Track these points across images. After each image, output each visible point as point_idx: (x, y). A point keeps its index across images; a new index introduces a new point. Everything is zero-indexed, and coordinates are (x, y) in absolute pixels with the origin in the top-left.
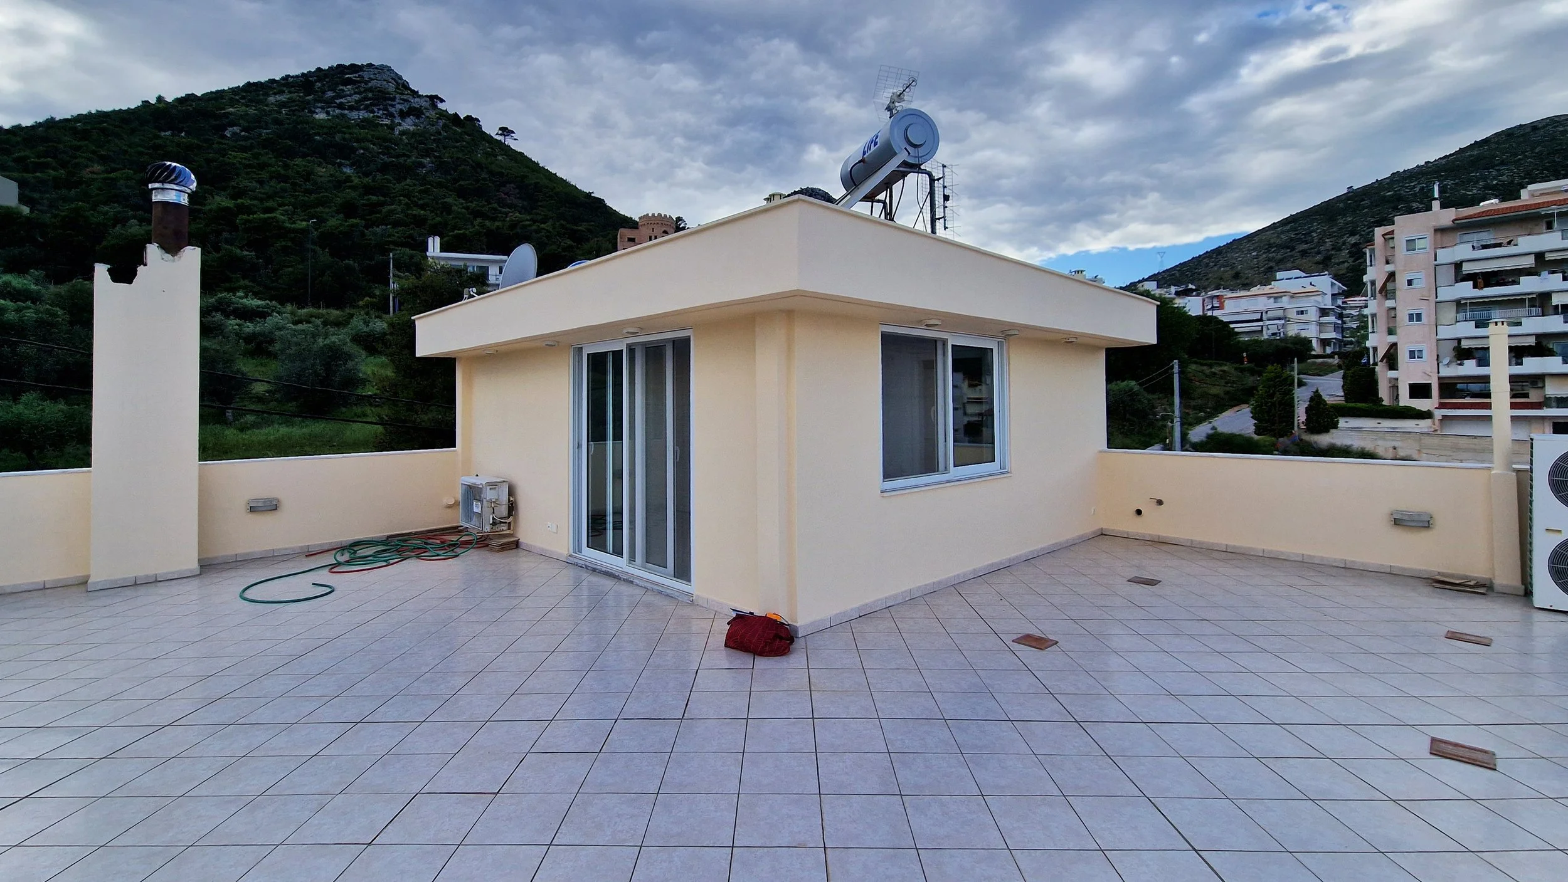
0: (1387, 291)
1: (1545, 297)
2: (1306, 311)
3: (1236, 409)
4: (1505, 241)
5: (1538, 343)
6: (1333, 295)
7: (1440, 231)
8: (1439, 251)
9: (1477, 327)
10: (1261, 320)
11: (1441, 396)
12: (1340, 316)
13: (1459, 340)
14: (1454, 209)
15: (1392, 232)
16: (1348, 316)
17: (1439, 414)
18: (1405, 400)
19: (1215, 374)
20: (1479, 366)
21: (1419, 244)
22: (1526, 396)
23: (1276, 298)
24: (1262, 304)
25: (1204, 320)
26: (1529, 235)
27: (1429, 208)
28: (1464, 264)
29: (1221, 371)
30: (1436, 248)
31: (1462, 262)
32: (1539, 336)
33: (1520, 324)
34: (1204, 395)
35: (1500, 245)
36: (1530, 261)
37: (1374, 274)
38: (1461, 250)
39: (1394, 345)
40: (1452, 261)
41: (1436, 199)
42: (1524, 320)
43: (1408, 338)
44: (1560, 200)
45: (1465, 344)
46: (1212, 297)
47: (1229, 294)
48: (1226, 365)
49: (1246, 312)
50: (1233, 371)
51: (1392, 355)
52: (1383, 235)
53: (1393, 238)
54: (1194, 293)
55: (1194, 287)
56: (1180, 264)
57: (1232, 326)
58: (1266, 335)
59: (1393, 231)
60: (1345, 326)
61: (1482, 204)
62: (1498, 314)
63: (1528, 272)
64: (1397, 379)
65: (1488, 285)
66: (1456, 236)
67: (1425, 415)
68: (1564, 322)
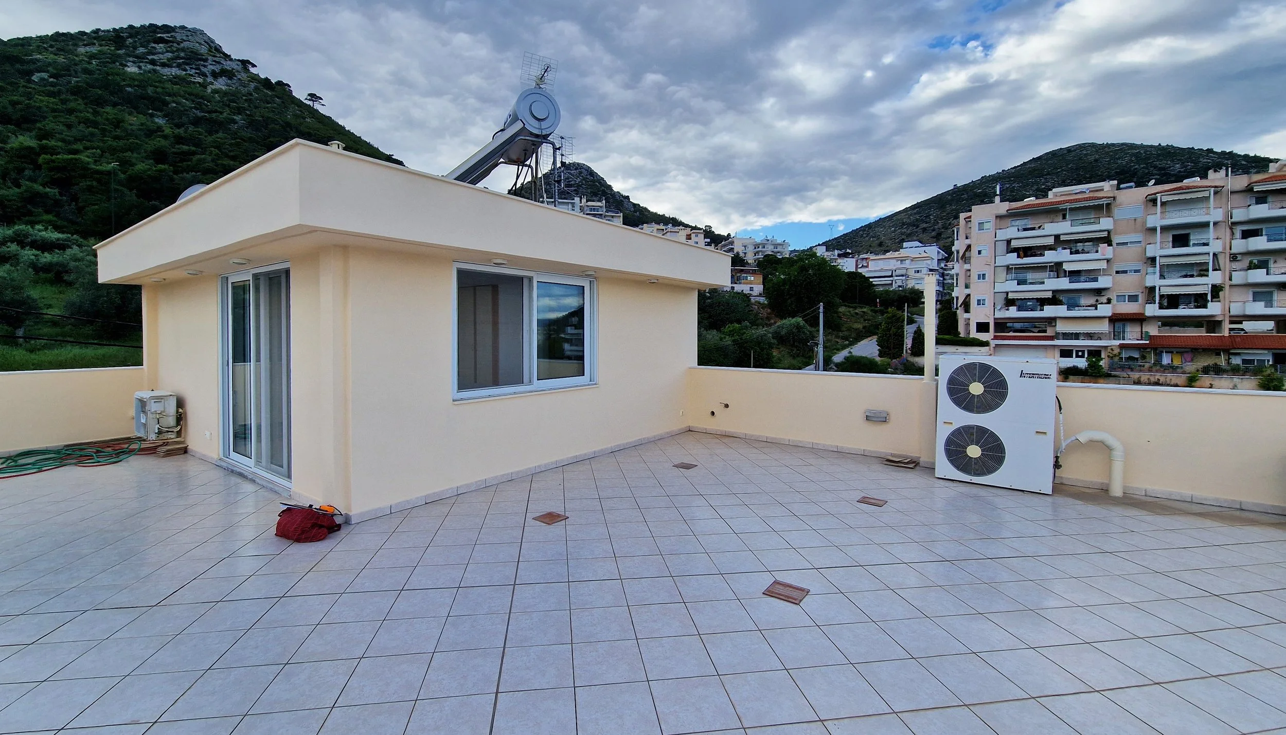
0: (966, 259)
1: (1059, 265)
3: (870, 338)
4: (1037, 227)
5: (1054, 296)
6: (938, 260)
7: (999, 217)
8: (997, 231)
9: (1018, 284)
10: (891, 276)
11: (996, 331)
12: (942, 275)
13: (1007, 293)
14: (1008, 202)
15: (970, 217)
17: (993, 343)
18: (974, 334)
19: (857, 314)
20: (1019, 311)
21: (986, 226)
22: (1045, 331)
23: (901, 261)
24: (893, 265)
25: (854, 276)
26: (1051, 223)
27: (992, 202)
28: (1012, 241)
29: (863, 312)
30: (996, 229)
31: (1011, 239)
32: (1054, 291)
33: (1043, 283)
34: (850, 329)
35: (1033, 229)
36: (1050, 241)
37: (959, 246)
38: (1011, 231)
39: (969, 295)
40: (1005, 239)
41: (998, 195)
42: (1046, 280)
43: (978, 291)
44: (1071, 200)
45: (1011, 296)
46: (863, 259)
47: (872, 257)
48: (865, 308)
49: (881, 270)
50: (869, 312)
51: (967, 302)
52: (965, 219)
53: (970, 221)
54: (851, 256)
55: (850, 252)
56: (844, 234)
57: (871, 280)
58: (894, 287)
59: (971, 216)
61: (1025, 200)
62: (1030, 276)
63: (1050, 248)
64: (969, 319)
65: (1026, 256)
66: (1008, 221)
67: (985, 344)
68: (1070, 282)
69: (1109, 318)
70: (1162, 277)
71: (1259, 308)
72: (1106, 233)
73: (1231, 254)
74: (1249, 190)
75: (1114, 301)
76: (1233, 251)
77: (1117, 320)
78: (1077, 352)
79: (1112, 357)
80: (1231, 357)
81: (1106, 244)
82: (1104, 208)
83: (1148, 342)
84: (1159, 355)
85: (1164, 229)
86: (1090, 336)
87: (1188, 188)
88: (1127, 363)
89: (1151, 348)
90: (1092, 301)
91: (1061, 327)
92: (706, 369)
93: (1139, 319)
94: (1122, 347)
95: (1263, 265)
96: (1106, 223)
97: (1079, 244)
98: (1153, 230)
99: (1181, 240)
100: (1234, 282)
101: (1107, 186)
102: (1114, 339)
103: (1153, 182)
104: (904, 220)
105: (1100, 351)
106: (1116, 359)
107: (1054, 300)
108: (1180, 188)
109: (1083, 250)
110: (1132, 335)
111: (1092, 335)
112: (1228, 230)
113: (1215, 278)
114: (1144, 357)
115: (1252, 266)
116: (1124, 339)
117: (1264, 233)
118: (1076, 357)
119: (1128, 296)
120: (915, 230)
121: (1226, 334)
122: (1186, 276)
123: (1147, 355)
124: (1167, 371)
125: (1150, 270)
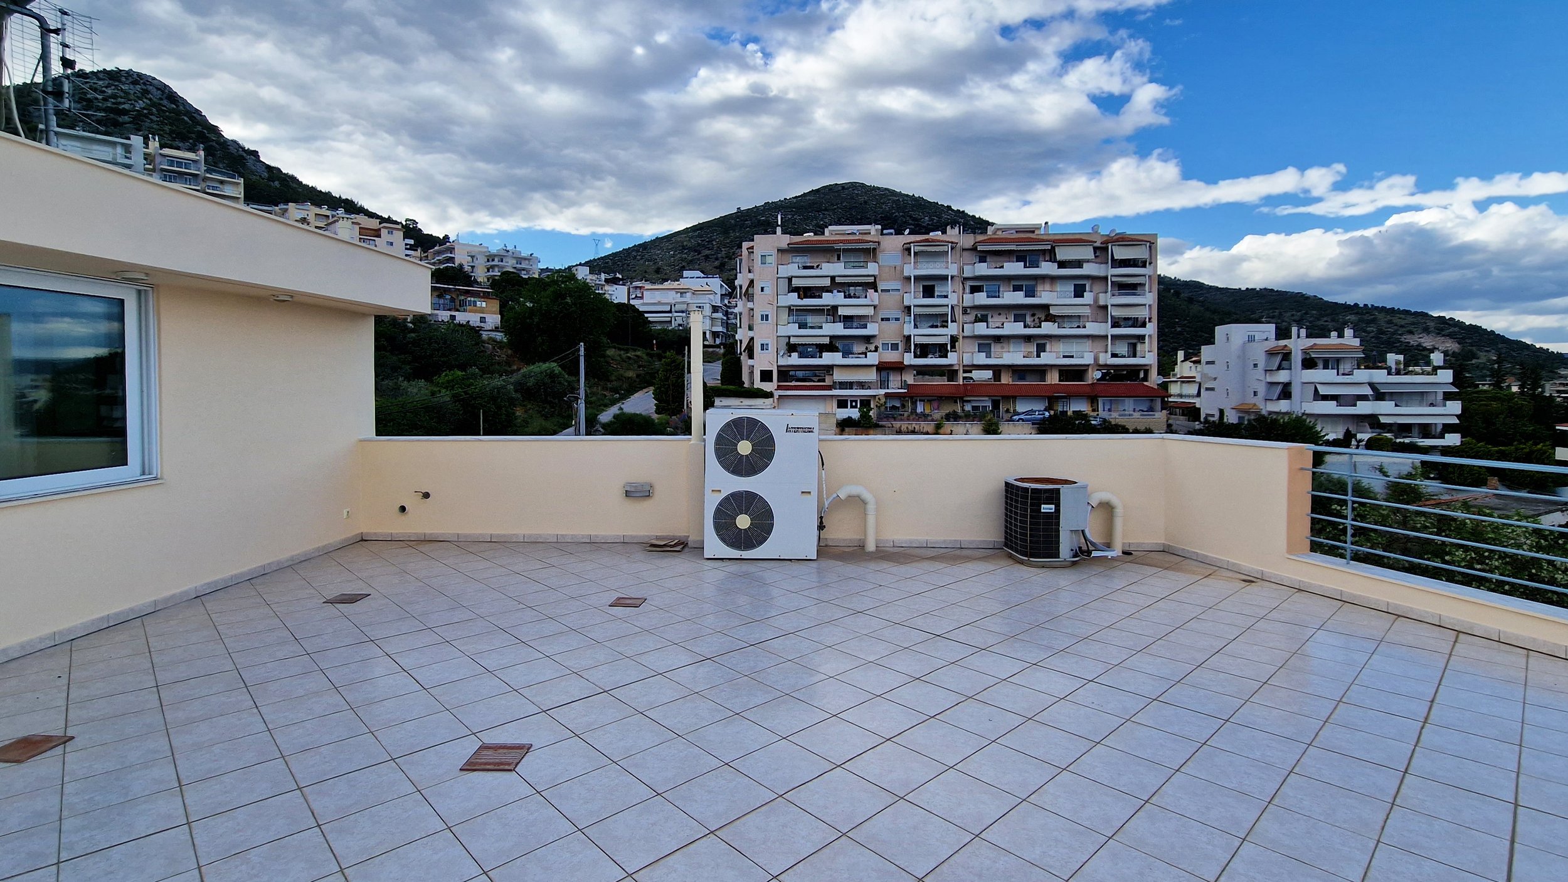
0: (749, 296)
1: (835, 308)
2: (703, 306)
3: (645, 390)
4: (815, 265)
5: (831, 342)
6: (721, 295)
7: (781, 251)
8: (779, 266)
9: (799, 328)
10: (670, 312)
11: (779, 381)
12: (726, 314)
13: (789, 337)
14: (789, 235)
15: (752, 248)
16: (732, 313)
17: (777, 394)
18: (758, 384)
19: (629, 358)
20: (800, 357)
21: (769, 259)
22: (824, 381)
23: (681, 293)
24: (672, 297)
25: (626, 309)
26: (828, 262)
27: (776, 232)
28: (793, 279)
29: (636, 356)
30: (778, 264)
31: (792, 277)
32: (832, 337)
33: (821, 327)
34: (620, 378)
35: (812, 268)
36: (827, 282)
37: (741, 280)
38: (792, 269)
39: (752, 339)
40: (786, 276)
41: (778, 226)
42: (824, 325)
43: (763, 334)
44: (844, 240)
45: (793, 341)
46: (636, 288)
47: (648, 286)
48: (639, 351)
49: (658, 304)
50: (645, 357)
51: (751, 347)
52: (747, 249)
53: (753, 252)
54: (621, 282)
55: (621, 277)
56: (613, 253)
57: (646, 315)
58: (674, 325)
59: (753, 246)
60: (729, 322)
61: (804, 235)
62: (811, 319)
63: (828, 290)
64: (753, 366)
65: (806, 297)
66: (788, 257)
67: (769, 395)
68: (844, 328)
69: (876, 365)
70: (916, 326)
71: (981, 359)
72: (873, 278)
73: (963, 308)
74: (974, 249)
75: (880, 349)
76: (964, 305)
77: (884, 368)
78: (852, 402)
79: (879, 407)
80: (965, 404)
81: (873, 290)
82: (870, 253)
83: (906, 391)
84: (914, 403)
85: (918, 278)
86: (862, 385)
87: (933, 241)
88: (890, 413)
89: (909, 397)
90: (862, 349)
91: (838, 376)
92: (388, 440)
93: (899, 367)
94: (887, 395)
95: (983, 319)
96: (872, 269)
97: (851, 288)
98: (909, 278)
99: (929, 292)
100: (966, 334)
101: (874, 229)
102: (881, 388)
103: (907, 231)
104: (685, 243)
105: (870, 401)
106: (883, 409)
107: (831, 347)
108: (927, 240)
109: (854, 294)
110: (895, 385)
111: (863, 384)
112: (961, 284)
113: (952, 329)
114: (903, 406)
115: (977, 320)
116: (888, 388)
117: (985, 290)
118: (851, 408)
119: (891, 344)
120: (697, 257)
121: (961, 383)
122: (932, 327)
123: (906, 404)
124: (920, 419)
125: (907, 319)
